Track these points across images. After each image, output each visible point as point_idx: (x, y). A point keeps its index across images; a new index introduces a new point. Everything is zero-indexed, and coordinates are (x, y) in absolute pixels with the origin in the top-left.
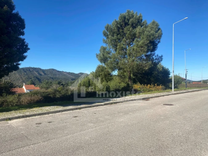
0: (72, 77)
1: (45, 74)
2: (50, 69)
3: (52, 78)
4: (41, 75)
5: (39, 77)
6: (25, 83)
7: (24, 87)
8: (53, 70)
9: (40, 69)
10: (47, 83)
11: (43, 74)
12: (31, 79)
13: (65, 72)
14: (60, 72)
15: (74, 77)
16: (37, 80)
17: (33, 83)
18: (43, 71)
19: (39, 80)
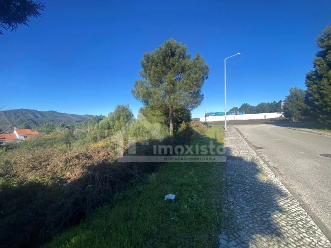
0: (76, 119)
1: (43, 116)
2: (49, 111)
3: (53, 121)
4: (38, 117)
5: (35, 119)
6: (16, 127)
7: (15, 132)
8: (54, 112)
9: (36, 111)
10: (48, 126)
11: (40, 116)
12: (24, 122)
13: (68, 114)
14: (62, 114)
15: (78, 120)
16: (32, 123)
17: (28, 127)
18: (41, 113)
19: (36, 123)
